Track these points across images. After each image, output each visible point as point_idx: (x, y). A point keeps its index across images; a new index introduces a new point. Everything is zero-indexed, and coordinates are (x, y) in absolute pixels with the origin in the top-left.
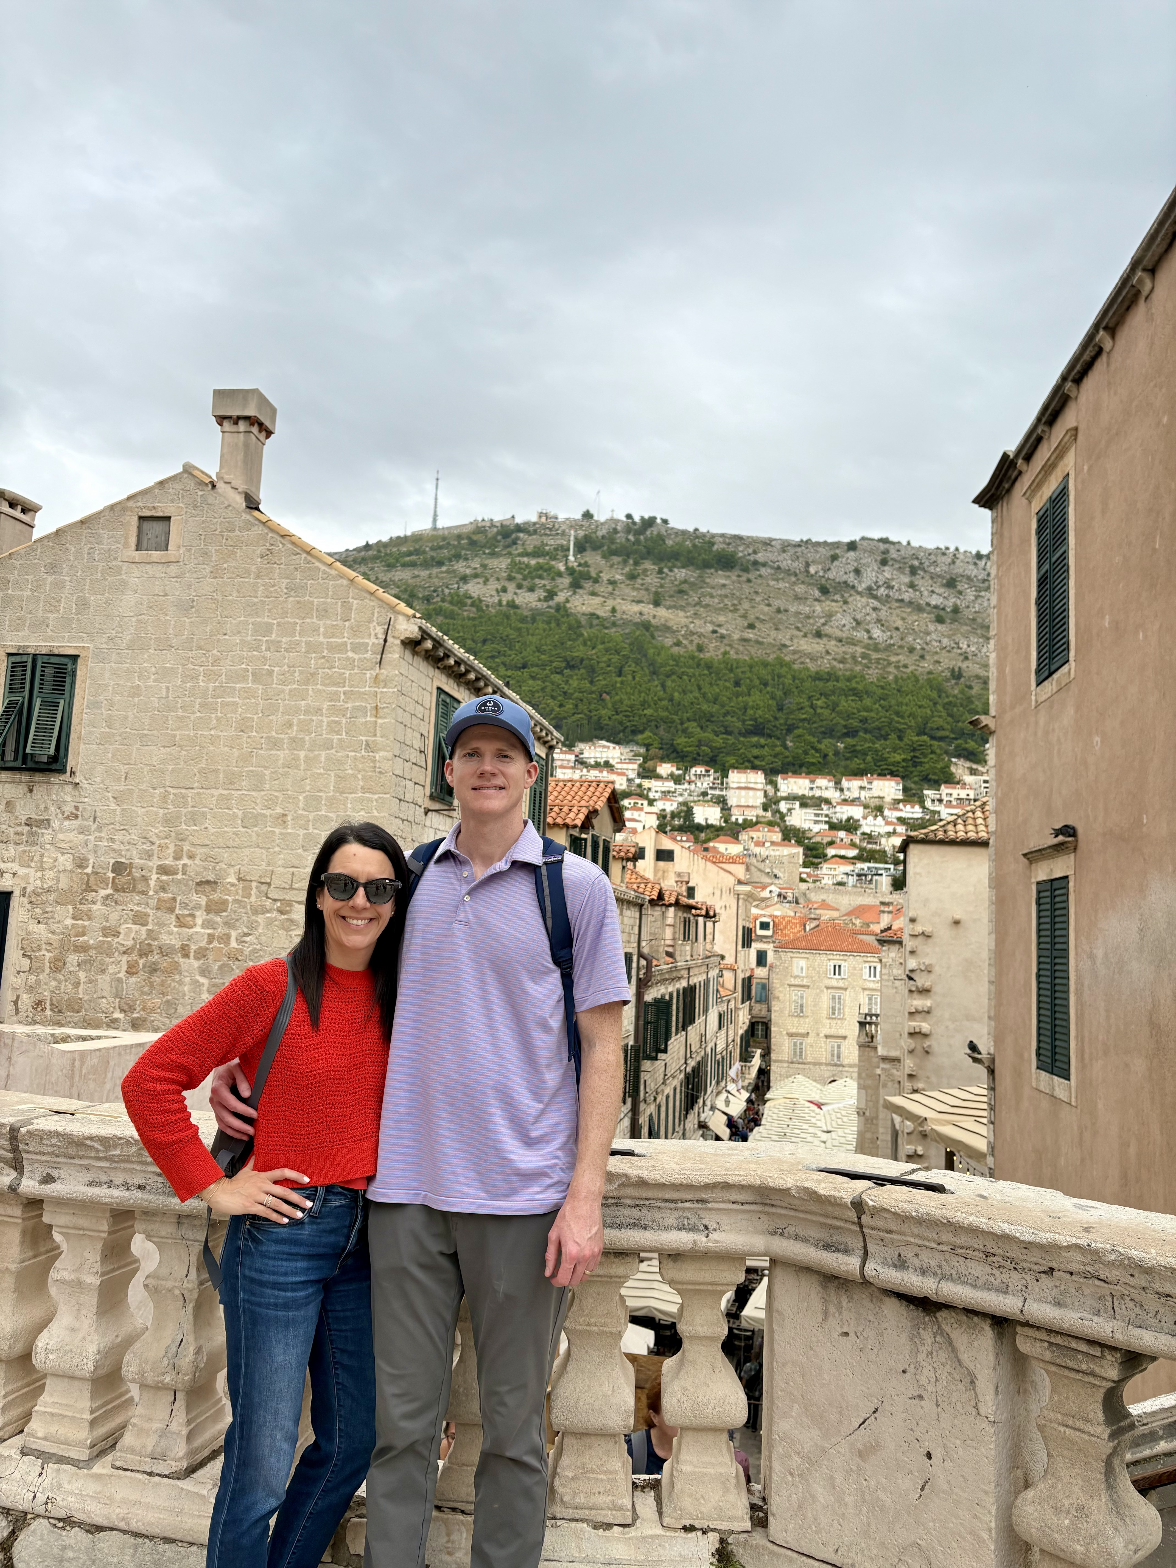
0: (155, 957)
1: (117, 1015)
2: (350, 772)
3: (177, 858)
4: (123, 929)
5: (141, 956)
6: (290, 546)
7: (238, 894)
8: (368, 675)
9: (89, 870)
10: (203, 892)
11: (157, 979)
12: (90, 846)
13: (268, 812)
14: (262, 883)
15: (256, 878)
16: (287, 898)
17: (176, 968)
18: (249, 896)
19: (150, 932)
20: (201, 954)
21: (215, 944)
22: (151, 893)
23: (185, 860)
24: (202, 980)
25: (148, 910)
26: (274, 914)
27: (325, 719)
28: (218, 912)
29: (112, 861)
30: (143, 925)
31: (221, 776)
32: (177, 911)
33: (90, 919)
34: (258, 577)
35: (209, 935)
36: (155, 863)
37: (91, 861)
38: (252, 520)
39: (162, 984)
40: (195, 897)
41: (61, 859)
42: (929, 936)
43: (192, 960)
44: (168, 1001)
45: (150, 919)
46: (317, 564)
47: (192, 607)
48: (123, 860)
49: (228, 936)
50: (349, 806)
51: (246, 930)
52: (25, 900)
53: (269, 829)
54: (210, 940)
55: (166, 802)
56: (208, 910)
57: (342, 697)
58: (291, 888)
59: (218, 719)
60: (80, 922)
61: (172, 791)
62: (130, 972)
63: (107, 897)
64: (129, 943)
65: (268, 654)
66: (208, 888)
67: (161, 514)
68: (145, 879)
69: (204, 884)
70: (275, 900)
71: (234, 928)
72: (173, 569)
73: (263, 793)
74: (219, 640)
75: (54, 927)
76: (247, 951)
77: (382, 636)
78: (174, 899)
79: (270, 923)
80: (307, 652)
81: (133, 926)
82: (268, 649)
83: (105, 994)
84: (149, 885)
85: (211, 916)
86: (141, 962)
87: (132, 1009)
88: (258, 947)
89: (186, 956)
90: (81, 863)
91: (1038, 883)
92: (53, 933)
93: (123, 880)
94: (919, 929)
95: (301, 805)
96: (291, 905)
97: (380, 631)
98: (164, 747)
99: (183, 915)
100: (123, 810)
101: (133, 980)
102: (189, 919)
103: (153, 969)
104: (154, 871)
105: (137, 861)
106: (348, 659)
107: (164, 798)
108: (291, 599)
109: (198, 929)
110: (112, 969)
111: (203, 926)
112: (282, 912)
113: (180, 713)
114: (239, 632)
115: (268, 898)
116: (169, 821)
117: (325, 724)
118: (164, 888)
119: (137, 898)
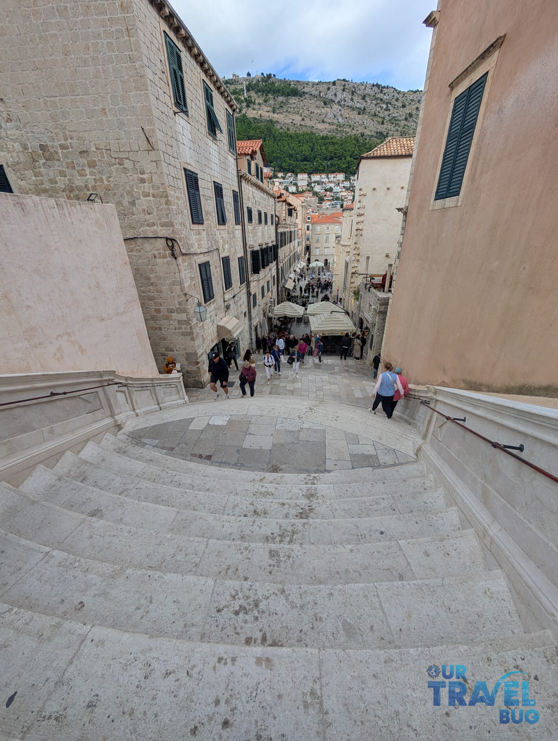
0: (77, 192)
2: (126, 77)
3: (66, 140)
4: (57, 179)
7: (98, 156)
9: (30, 150)
10: (84, 157)
12: (25, 137)
13: (96, 108)
14: (107, 150)
15: (104, 147)
16: (120, 157)
18: (104, 158)
19: (69, 180)
21: (98, 183)
22: (62, 160)
23: (70, 141)
25: (64, 169)
26: (117, 166)
27: (104, 41)
28: (94, 167)
29: (38, 144)
30: (65, 177)
31: (67, 87)
32: (77, 168)
33: (42, 176)
35: (94, 179)
36: (57, 144)
37: (29, 145)
40: (81, 160)
41: (16, 145)
45: (67, 173)
48: (42, 143)
49: (102, 179)
50: (132, 100)
51: (108, 175)
52: (10, 169)
53: (100, 118)
55: (47, 107)
56: (90, 167)
57: (108, 23)
58: (120, 151)
59: (52, 48)
60: (38, 178)
61: (47, 99)
63: (44, 164)
64: (63, 186)
66: (85, 155)
68: (56, 152)
69: (82, 153)
70: (115, 158)
71: (103, 174)
73: (90, 96)
75: (29, 181)
76: (112, 185)
78: (73, 162)
79: (117, 170)
81: (61, 178)
84: (59, 156)
88: (116, 183)
90: (25, 148)
91: (456, 98)
92: (30, 184)
93: (47, 154)
94: (362, 193)
95: (110, 102)
96: (123, 161)
98: (33, 70)
99: (80, 170)
100: (30, 113)
102: (83, 172)
104: (59, 148)
105: (49, 143)
107: (46, 103)
109: (88, 176)
111: (90, 175)
112: (120, 165)
115: (112, 157)
116: (53, 118)
117: (105, 45)
118: (66, 156)
119: (57, 163)
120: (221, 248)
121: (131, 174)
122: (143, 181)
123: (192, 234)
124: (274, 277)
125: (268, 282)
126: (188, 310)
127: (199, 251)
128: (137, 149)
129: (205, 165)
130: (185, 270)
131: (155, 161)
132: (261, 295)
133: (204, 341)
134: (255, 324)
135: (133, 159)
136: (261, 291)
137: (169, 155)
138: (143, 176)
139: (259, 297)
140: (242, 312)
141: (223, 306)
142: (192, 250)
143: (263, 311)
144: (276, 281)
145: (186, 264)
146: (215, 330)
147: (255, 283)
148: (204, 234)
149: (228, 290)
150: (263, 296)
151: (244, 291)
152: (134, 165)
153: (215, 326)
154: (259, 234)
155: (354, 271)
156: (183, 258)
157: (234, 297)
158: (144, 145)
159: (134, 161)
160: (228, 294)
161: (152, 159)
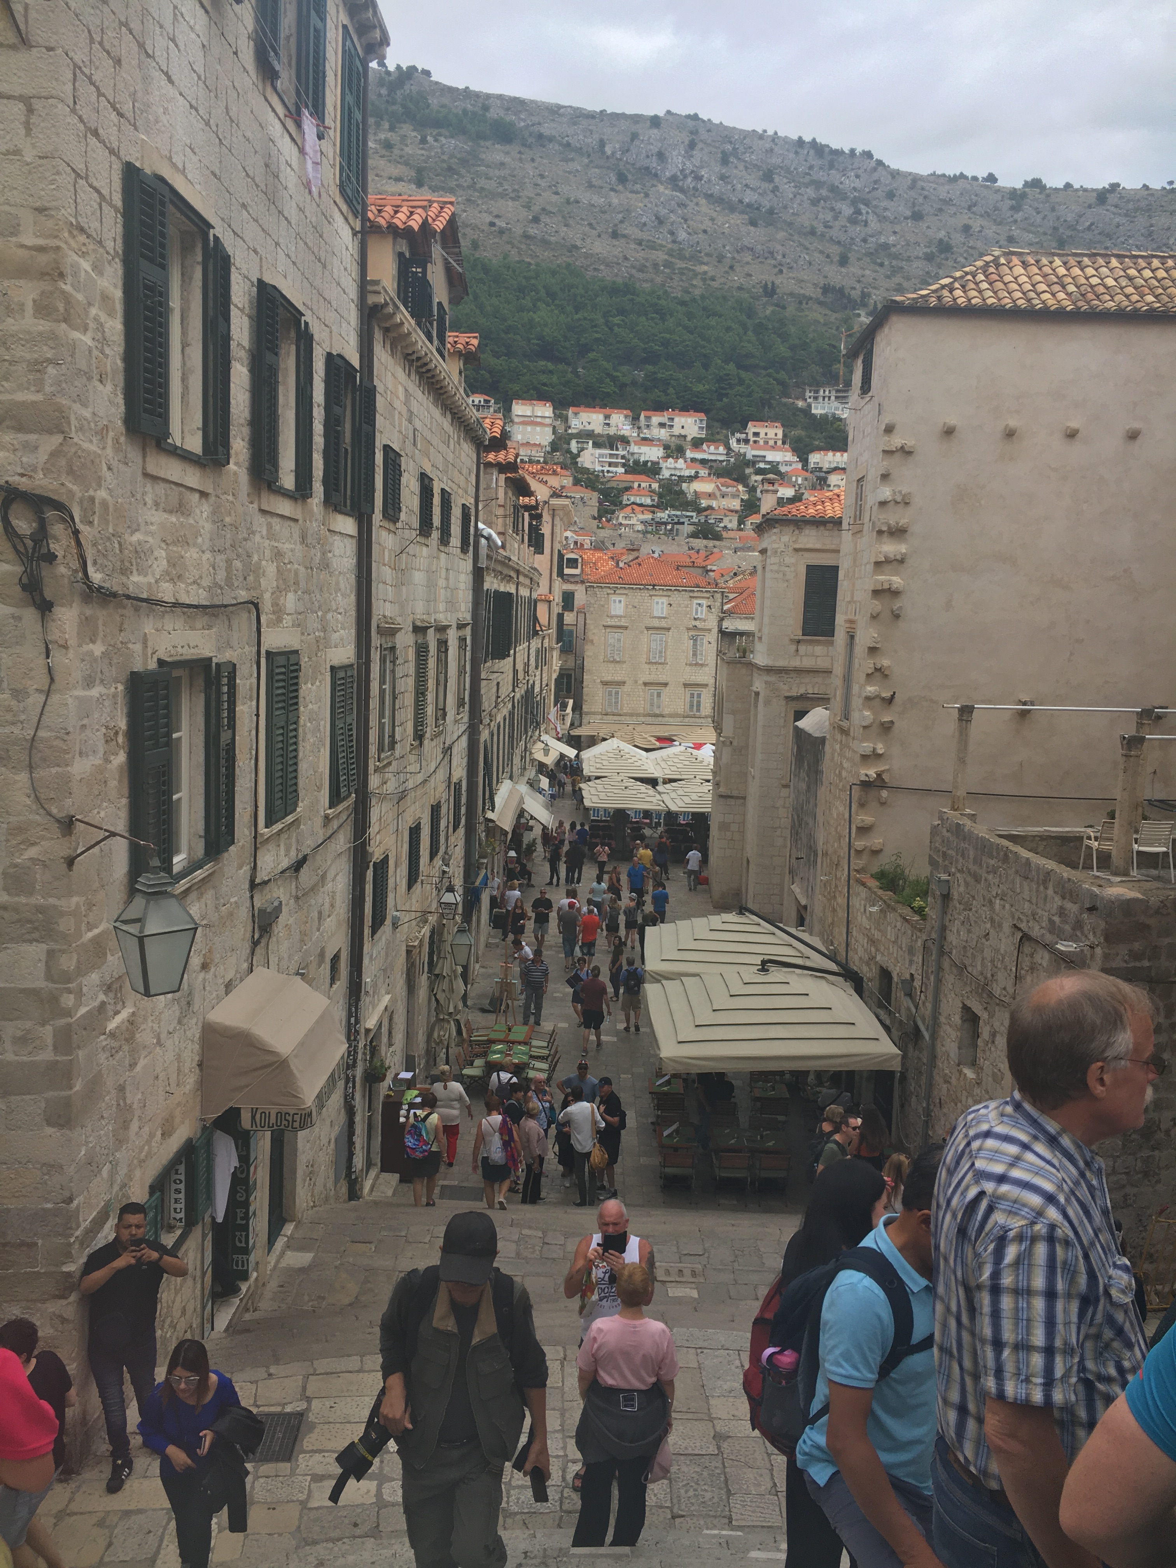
42: (910, 453)
94: (897, 441)
120: (267, 605)
123: (149, 499)
124: (458, 785)
125: (435, 810)
126: (65, 925)
127: (167, 592)
129: (244, 206)
130: (89, 683)
131: (22, 99)
132: (404, 870)
133: (126, 1126)
134: (371, 1023)
136: (406, 846)
137: (100, 94)
139: (398, 876)
140: (322, 955)
141: (244, 913)
142: (135, 578)
143: (408, 952)
144: (463, 810)
145: (98, 649)
146: (191, 1054)
147: (386, 806)
148: (202, 511)
149: (278, 826)
150: (413, 878)
151: (342, 842)
153: (195, 1031)
154: (418, 577)
155: (872, 773)
156: (88, 612)
157: (298, 866)
160: (271, 846)
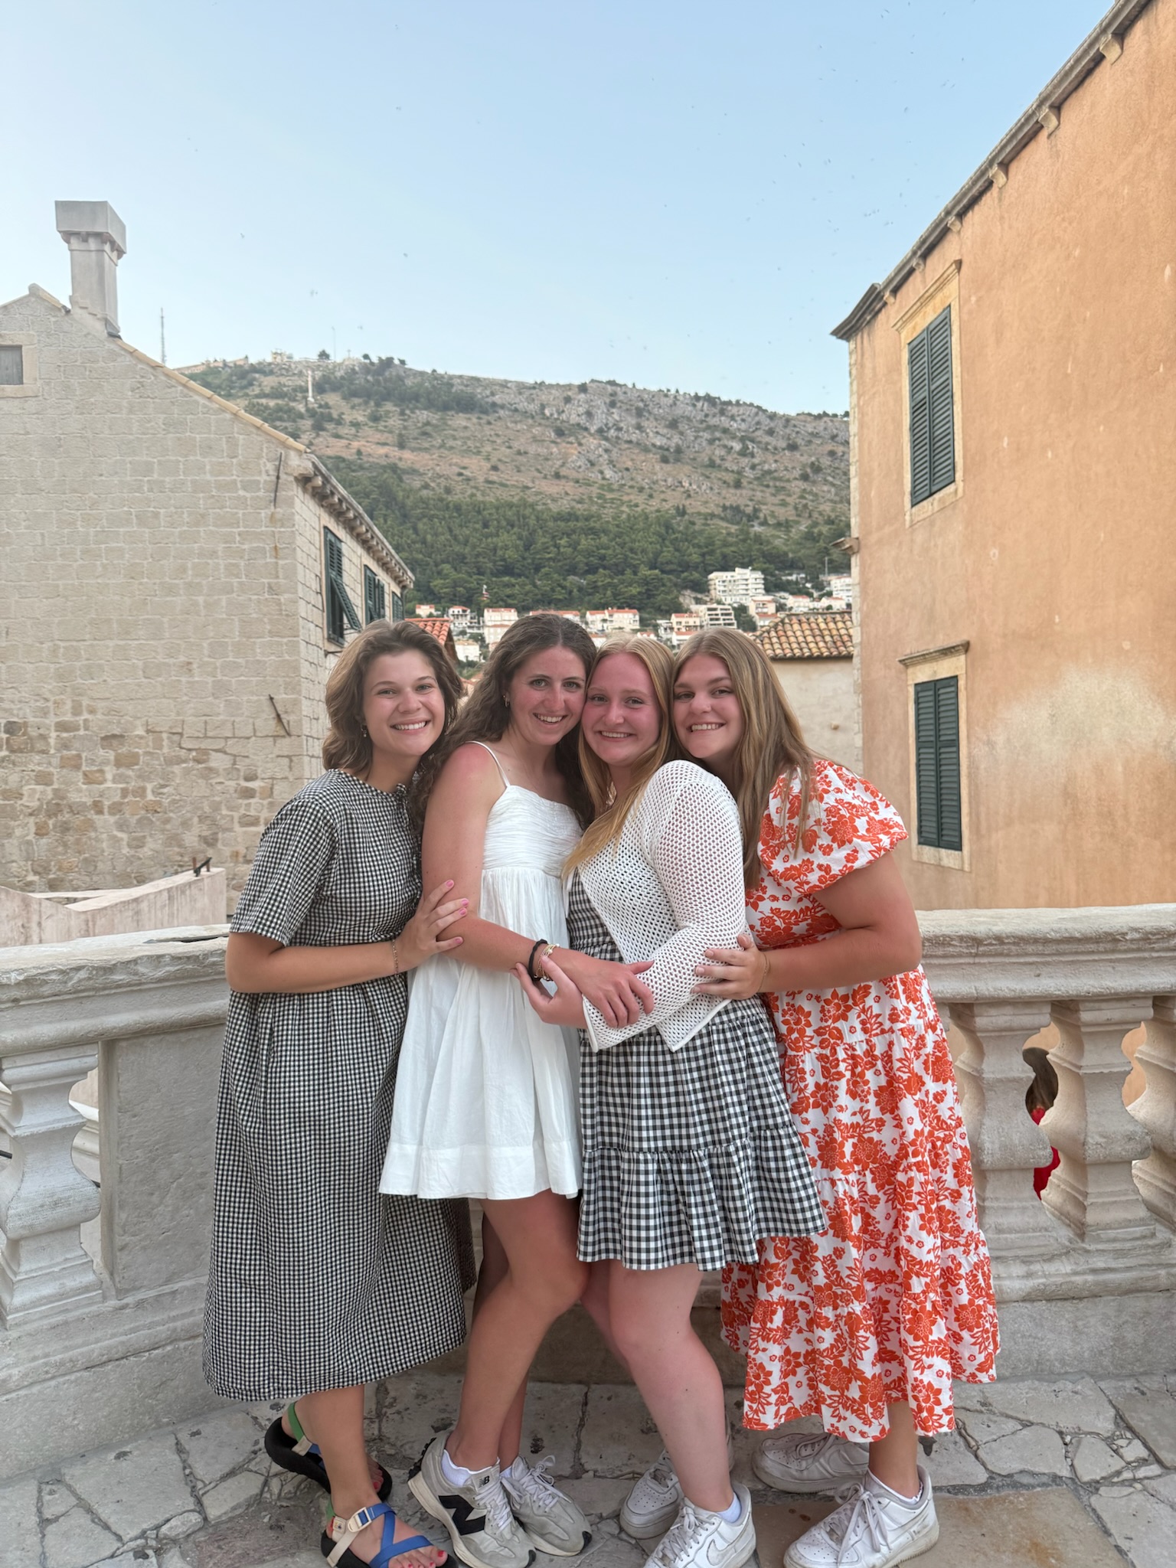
0: (66, 816)
1: (31, 878)
2: (254, 615)
3: (76, 713)
4: (26, 790)
5: (50, 817)
6: (163, 378)
7: (148, 746)
8: (263, 515)
10: (110, 746)
11: (70, 838)
13: (171, 661)
14: (174, 733)
15: (167, 729)
16: (203, 747)
17: (90, 825)
18: (161, 747)
19: (55, 791)
20: (116, 809)
21: (130, 798)
22: (52, 751)
23: (86, 716)
24: (120, 835)
25: (51, 769)
26: (191, 764)
27: (221, 562)
28: (129, 766)
29: (3, 721)
30: (46, 784)
31: (115, 626)
32: (84, 768)
34: (131, 411)
35: (122, 789)
36: (52, 720)
38: (117, 349)
39: (78, 842)
40: (102, 752)
43: (106, 816)
44: (86, 859)
45: (55, 778)
46: (196, 397)
47: (60, 446)
48: (15, 719)
49: (144, 789)
50: (258, 651)
51: (162, 782)
53: (174, 678)
54: (125, 792)
55: (57, 657)
56: (118, 763)
57: (238, 538)
58: (206, 737)
59: (104, 566)
61: (62, 644)
62: (41, 832)
63: (3, 759)
64: (35, 804)
65: (151, 495)
66: (115, 742)
67: (9, 343)
68: (43, 737)
69: (109, 740)
70: (190, 750)
71: (149, 780)
72: (32, 405)
73: (162, 642)
74: (94, 482)
76: (166, 802)
77: (273, 473)
78: (79, 756)
79: (187, 772)
80: (195, 492)
81: (38, 787)
82: (151, 490)
83: (14, 858)
84: (48, 744)
85: (122, 770)
86: (51, 822)
87: (47, 870)
88: (178, 798)
89: (100, 812)
91: (916, 685)
93: (18, 740)
95: (206, 652)
96: (208, 754)
97: (270, 467)
98: (47, 598)
99: (90, 772)
100: (9, 667)
101: (44, 841)
102: (97, 775)
103: (65, 828)
104: (53, 728)
105: (31, 719)
106: (239, 498)
107: (54, 651)
108: (171, 435)
109: (109, 784)
110: (18, 832)
111: (114, 781)
112: (199, 762)
113: (60, 561)
114: (116, 473)
115: (181, 748)
116: (60, 676)
117: (222, 567)
118: (66, 746)
119: (37, 758)
121: (222, 780)
122: (249, 793)
128: (249, 732)
131: (287, 756)
135: (234, 752)
138: (250, 785)
152: (234, 763)
158: (268, 725)
159: (235, 756)
161: (281, 753)
